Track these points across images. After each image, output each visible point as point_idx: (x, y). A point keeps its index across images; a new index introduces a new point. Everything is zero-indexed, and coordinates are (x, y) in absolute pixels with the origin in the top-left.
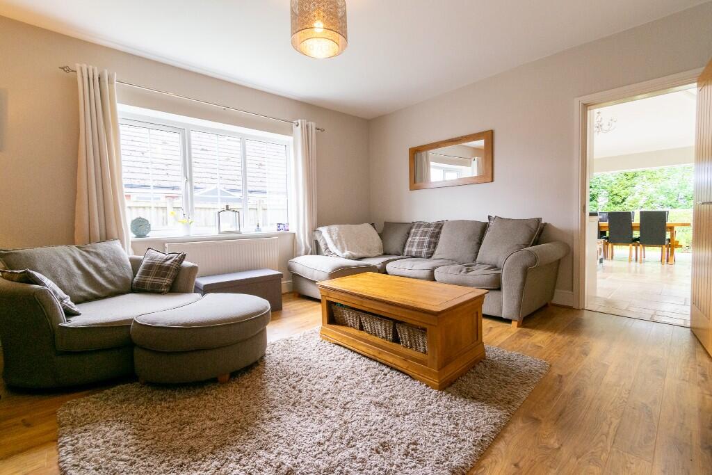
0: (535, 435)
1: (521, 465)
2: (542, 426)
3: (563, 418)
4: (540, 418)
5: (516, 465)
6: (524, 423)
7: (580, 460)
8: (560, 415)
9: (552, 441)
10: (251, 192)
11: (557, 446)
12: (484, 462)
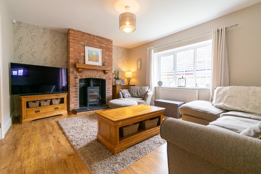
0: (65, 153)
1: (61, 146)
2: (67, 156)
3: (64, 163)
4: (70, 157)
5: (62, 145)
6: (71, 153)
7: (50, 157)
8: (66, 163)
9: (60, 155)
10: (197, 70)
11: (58, 155)
12: (67, 141)
